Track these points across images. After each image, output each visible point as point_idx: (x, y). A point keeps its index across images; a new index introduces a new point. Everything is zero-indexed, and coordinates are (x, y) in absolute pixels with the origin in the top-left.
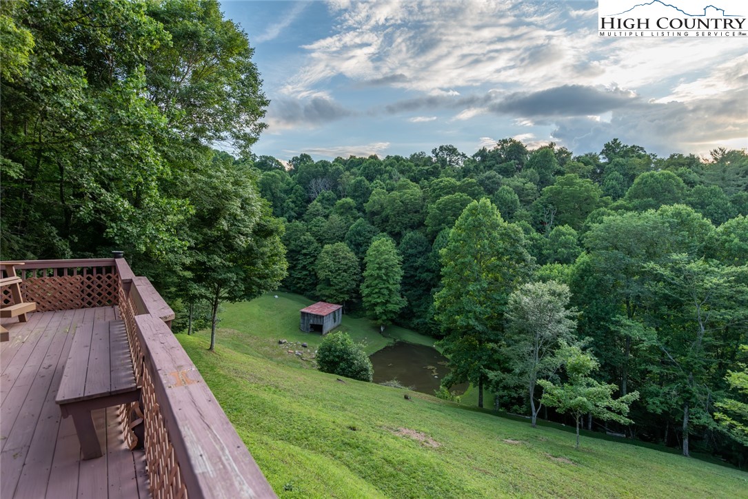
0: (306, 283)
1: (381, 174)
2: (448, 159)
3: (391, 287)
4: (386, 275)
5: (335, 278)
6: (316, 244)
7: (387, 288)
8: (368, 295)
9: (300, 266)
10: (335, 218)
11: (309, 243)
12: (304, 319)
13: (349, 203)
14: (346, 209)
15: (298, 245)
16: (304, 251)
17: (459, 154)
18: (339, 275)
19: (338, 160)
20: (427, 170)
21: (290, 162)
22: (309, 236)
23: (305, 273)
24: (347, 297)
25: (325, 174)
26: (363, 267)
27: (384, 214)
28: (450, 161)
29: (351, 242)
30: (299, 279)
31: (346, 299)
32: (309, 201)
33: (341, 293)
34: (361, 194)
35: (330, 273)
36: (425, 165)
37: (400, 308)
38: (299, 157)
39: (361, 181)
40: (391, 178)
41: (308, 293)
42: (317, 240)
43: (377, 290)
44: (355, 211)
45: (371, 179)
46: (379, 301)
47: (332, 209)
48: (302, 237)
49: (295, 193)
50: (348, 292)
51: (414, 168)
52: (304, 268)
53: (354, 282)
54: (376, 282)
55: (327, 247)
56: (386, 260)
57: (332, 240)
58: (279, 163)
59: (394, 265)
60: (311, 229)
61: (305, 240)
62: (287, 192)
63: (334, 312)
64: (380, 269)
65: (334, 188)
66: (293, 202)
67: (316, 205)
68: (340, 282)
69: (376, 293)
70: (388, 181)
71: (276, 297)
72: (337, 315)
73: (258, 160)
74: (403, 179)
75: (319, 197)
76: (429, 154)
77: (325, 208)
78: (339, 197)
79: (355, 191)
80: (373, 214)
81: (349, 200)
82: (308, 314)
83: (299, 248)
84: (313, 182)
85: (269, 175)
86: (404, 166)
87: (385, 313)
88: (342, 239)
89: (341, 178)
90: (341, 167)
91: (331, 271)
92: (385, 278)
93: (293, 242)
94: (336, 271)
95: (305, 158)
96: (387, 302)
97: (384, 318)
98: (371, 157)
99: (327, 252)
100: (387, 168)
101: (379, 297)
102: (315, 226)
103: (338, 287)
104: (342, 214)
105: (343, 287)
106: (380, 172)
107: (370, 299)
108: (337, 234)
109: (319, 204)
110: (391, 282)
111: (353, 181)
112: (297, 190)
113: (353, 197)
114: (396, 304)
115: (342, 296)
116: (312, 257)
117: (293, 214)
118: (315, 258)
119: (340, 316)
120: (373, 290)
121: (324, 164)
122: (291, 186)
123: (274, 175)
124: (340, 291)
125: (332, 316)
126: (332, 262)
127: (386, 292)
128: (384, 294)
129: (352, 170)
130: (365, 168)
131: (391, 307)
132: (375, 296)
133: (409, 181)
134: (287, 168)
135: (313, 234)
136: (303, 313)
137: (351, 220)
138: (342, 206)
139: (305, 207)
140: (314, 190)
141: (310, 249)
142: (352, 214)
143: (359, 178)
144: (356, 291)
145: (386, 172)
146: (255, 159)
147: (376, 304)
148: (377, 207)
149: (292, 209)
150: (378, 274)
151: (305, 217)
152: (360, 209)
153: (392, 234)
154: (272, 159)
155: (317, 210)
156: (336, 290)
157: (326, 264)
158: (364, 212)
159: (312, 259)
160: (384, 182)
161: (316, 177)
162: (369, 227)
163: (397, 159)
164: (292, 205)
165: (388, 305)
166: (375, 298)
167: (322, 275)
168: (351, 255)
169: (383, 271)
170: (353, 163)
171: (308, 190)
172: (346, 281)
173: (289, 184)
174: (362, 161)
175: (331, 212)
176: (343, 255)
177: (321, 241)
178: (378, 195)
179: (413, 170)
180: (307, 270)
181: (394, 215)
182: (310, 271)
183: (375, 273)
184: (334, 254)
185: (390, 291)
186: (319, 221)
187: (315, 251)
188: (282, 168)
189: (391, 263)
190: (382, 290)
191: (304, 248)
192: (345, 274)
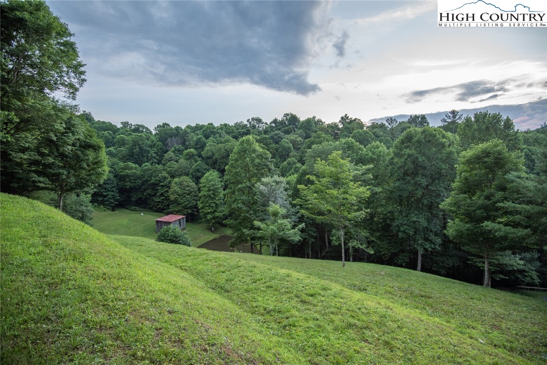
0: (163, 205)
1: (214, 135)
2: (257, 126)
3: (216, 202)
4: (213, 194)
5: (182, 199)
6: (170, 179)
7: (214, 202)
8: (203, 208)
9: (158, 194)
10: (183, 161)
11: (165, 178)
12: (158, 225)
13: (192, 152)
14: (190, 157)
15: (157, 180)
16: (162, 184)
17: (264, 123)
18: (184, 197)
19: (188, 127)
20: (243, 132)
21: (155, 128)
22: (165, 174)
23: (162, 198)
24: (190, 211)
25: (178, 135)
26: (199, 190)
27: (214, 158)
28: (258, 127)
29: (193, 176)
30: (159, 202)
31: (190, 212)
32: (167, 151)
33: (187, 208)
34: (200, 146)
35: (178, 196)
36: (242, 129)
37: (223, 215)
38: (162, 125)
39: (200, 138)
40: (220, 136)
41: (165, 211)
42: (171, 176)
43: (207, 204)
44: (197, 157)
45: (207, 137)
46: (209, 211)
47: (181, 156)
48: (160, 175)
49: (156, 148)
50: (190, 208)
51: (235, 131)
52: (162, 195)
53: (194, 201)
54: (207, 199)
55: (176, 180)
56: (213, 185)
57: (180, 176)
58: (149, 130)
59: (219, 188)
60: (166, 169)
61: (162, 176)
62: (151, 146)
63: (179, 220)
64: (209, 190)
65: (183, 143)
66: (155, 153)
67: (170, 154)
68: (185, 202)
69: (207, 206)
70: (218, 138)
71: (142, 214)
72: (182, 222)
73: (133, 127)
74: (227, 137)
75: (173, 149)
76: (246, 123)
77: (176, 156)
78: (186, 149)
79: (197, 145)
80: (209, 158)
81: (192, 150)
82: (160, 221)
83: (158, 182)
84: (169, 140)
85: (137, 135)
86: (229, 129)
87: (214, 218)
88: (187, 175)
89: (188, 137)
90: (189, 130)
91: (178, 195)
92: (212, 196)
93: (153, 178)
94: (182, 194)
95: (165, 125)
96: (215, 211)
97: (214, 221)
98: (209, 124)
99: (176, 183)
100: (219, 131)
101: (209, 209)
102: (169, 167)
103: (184, 205)
104: (187, 159)
105: (187, 205)
106: (214, 133)
107: (203, 210)
108: (184, 172)
109: (173, 153)
110: (217, 199)
111: (195, 139)
112: (158, 145)
113: (195, 149)
114: (221, 212)
115: (186, 210)
116: (167, 187)
117: (155, 160)
118: (169, 187)
119: (184, 223)
120: (206, 204)
121: (178, 128)
122: (154, 143)
123: (141, 135)
124: (185, 208)
125: (178, 222)
126: (179, 189)
127: (213, 205)
128: (212, 207)
129: (196, 132)
130: (204, 131)
131: (217, 214)
132: (207, 208)
133: (231, 138)
134: (154, 132)
135: (169, 173)
136: (157, 222)
137: (194, 162)
138: (187, 154)
139: (163, 156)
140: (170, 145)
141: (165, 182)
142: (195, 159)
143: (199, 136)
144: (196, 207)
145: (218, 133)
146: (131, 127)
147: (209, 213)
148: (210, 154)
149: (155, 158)
150: (208, 194)
151: (163, 162)
152: (200, 156)
153: (219, 170)
154: (143, 127)
155: (171, 157)
156: (182, 207)
157: (175, 190)
158: (202, 158)
159: (167, 189)
160: (216, 138)
161: (171, 137)
162: (205, 166)
163: (226, 125)
164: (154, 155)
165: (216, 213)
166: (206, 210)
167: (172, 197)
168: (193, 184)
169: (211, 192)
170: (198, 128)
171: (165, 145)
172: (188, 201)
173: (153, 141)
174: (203, 126)
175: (180, 158)
176: (186, 184)
177: (173, 177)
178: (211, 146)
179: (235, 132)
180: (164, 196)
181: (221, 159)
182: (166, 197)
183: (206, 194)
184: (181, 184)
185: (216, 204)
186: (172, 164)
187: (169, 183)
188: (151, 133)
189: (216, 187)
190: (211, 204)
191: (161, 182)
192: (188, 196)
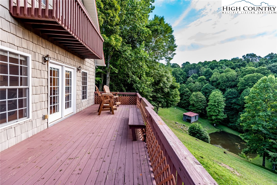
0: (185, 105)
1: (217, 67)
2: (251, 59)
3: (219, 110)
4: (218, 105)
5: (196, 104)
6: (190, 92)
7: (218, 110)
8: (209, 112)
9: (183, 99)
10: (197, 83)
11: (187, 91)
12: (184, 117)
13: (203, 78)
14: (202, 80)
15: (183, 92)
16: (185, 94)
17: (257, 57)
18: (198, 103)
19: (200, 63)
20: (239, 64)
21: (182, 65)
22: (187, 89)
23: (185, 101)
24: (200, 111)
25: (194, 68)
26: (208, 101)
27: (218, 82)
28: (252, 60)
29: (203, 92)
30: (183, 103)
31: (200, 112)
32: (188, 77)
33: (199, 110)
34: (208, 74)
35: (194, 102)
36: (238, 62)
37: (223, 118)
38: (185, 63)
39: (208, 70)
40: (222, 68)
41: (186, 108)
42: (190, 91)
43: (213, 110)
44: (205, 81)
45: (213, 69)
46: (214, 114)
47: (196, 80)
48: (185, 89)
49: (183, 75)
50: (201, 109)
51: (233, 64)
52: (185, 100)
53: (203, 106)
54: (213, 107)
55: (194, 93)
56: (218, 99)
57: (196, 91)
58: (179, 66)
59: (221, 101)
60: (188, 87)
61: (186, 90)
62: (180, 75)
63: (195, 116)
64: (215, 102)
65: (198, 72)
66: (182, 78)
67: (190, 79)
68: (198, 106)
69: (213, 111)
70: (220, 69)
71: (175, 108)
72: (196, 117)
73: (172, 65)
74: (227, 68)
75: (192, 76)
77: (194, 80)
78: (199, 76)
79: (206, 73)
80: (213, 82)
81: (203, 77)
82: (186, 115)
83: (184, 93)
84: (190, 71)
85: (175, 69)
86: (228, 63)
87: (216, 119)
88: (200, 91)
89: (201, 69)
90: (201, 65)
91: (195, 102)
92: (217, 106)
94: (197, 102)
95: (188, 63)
96: (218, 115)
97: (216, 121)
98: (213, 61)
99: (194, 95)
100: (220, 65)
101: (214, 113)
102: (190, 86)
103: (197, 107)
104: (200, 82)
105: (199, 108)
106: (217, 66)
107: (210, 113)
108: (198, 89)
109: (192, 78)
110: (220, 108)
111: (205, 70)
112: (184, 74)
113: (205, 76)
114: (222, 116)
115: (198, 111)
116: (188, 96)
117: (182, 82)
118: (189, 97)
119: (197, 118)
120: (212, 110)
121: (194, 64)
122: (182, 72)
123: (176, 70)
124: (198, 109)
125: (194, 117)
126: (195, 99)
127: (217, 111)
128: (216, 112)
129: (205, 66)
130: (210, 65)
131: (219, 117)
132: (213, 112)
133: (230, 69)
134: (181, 67)
135: (189, 89)
136: (184, 115)
137: (204, 84)
138: (200, 79)
139: (187, 79)
140: (190, 73)
141: (187, 94)
142: (204, 82)
143: (208, 69)
144: (205, 109)
145: (220, 66)
146: (171, 65)
147: (213, 115)
148: (215, 79)
149: (182, 80)
150: (214, 104)
151: (186, 83)
152: (208, 80)
153: (221, 90)
154: (176, 64)
155: (191, 81)
156: (196, 108)
157: (193, 99)
158: (209, 81)
159: (188, 97)
160: (218, 69)
161: (191, 69)
162: (211, 86)
163: (225, 60)
164: (182, 79)
165: (218, 116)
166: (212, 113)
167: (191, 102)
168: (203, 96)
169: (216, 103)
170: (206, 63)
171: (188, 74)
172: (200, 106)
173: (181, 72)
174: (209, 62)
175: (196, 81)
176: (200, 96)
177: (192, 91)
178: (216, 75)
179: (233, 65)
180: (186, 101)
181: (223, 82)
182: (187, 101)
183: (213, 104)
184: (196, 96)
185: (219, 111)
186: (191, 84)
187: (189, 94)
188: (179, 67)
189: (220, 100)
190: (215, 110)
191: (185, 93)
192: (200, 103)
